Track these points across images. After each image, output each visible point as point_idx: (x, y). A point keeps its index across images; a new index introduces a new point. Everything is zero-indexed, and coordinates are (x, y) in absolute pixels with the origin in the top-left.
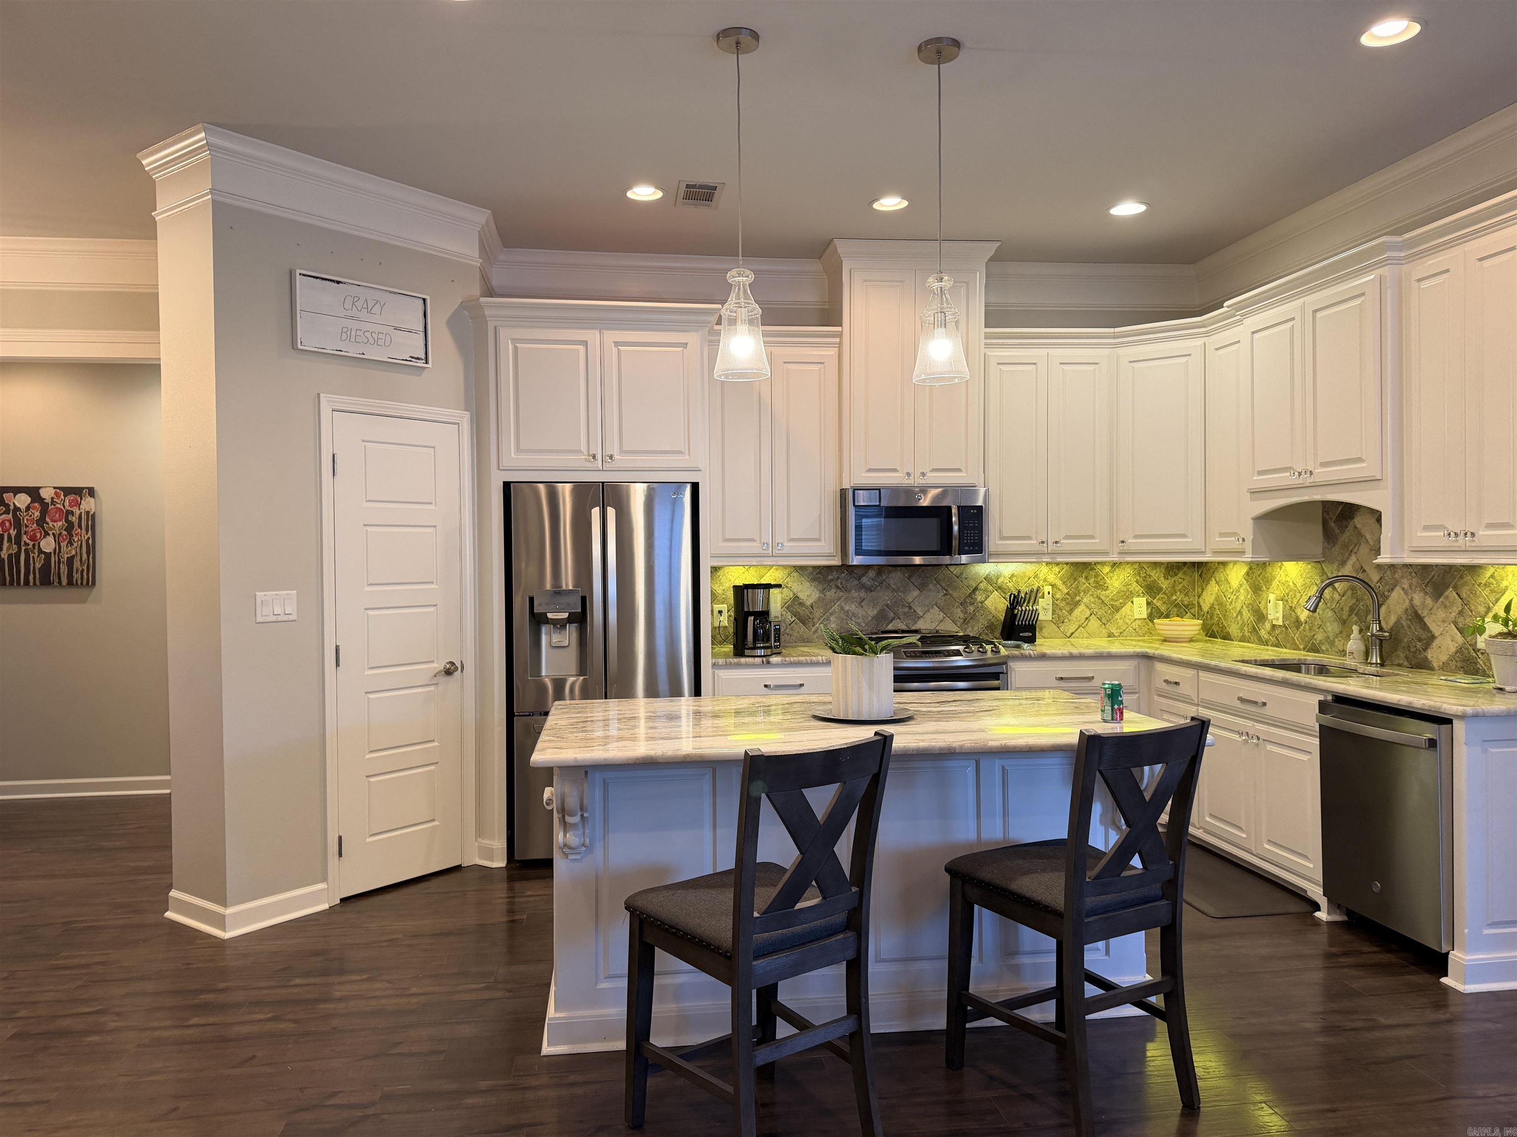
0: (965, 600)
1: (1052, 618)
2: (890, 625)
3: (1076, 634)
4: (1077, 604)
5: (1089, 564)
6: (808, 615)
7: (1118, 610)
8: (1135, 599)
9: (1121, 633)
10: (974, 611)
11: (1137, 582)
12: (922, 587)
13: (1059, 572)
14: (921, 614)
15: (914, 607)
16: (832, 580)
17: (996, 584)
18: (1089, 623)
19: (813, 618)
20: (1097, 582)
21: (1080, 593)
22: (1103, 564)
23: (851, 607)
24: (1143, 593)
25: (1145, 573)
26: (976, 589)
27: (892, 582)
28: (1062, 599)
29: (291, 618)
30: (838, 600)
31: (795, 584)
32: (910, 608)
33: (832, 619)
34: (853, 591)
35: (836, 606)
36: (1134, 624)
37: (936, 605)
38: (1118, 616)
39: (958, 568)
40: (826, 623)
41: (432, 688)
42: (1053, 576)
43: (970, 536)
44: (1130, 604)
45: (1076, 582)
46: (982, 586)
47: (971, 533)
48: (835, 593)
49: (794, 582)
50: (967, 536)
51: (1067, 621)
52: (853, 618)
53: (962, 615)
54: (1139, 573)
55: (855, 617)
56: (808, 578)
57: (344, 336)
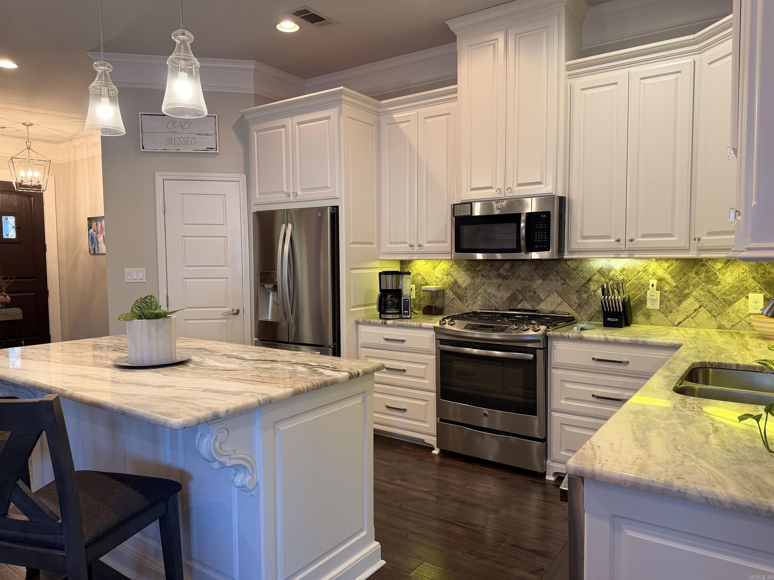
0: (580, 288)
1: (660, 308)
2: (520, 305)
3: (684, 323)
4: (686, 296)
5: (701, 260)
6: (463, 295)
7: (730, 304)
8: (750, 295)
9: (733, 326)
10: (587, 298)
11: (754, 278)
12: (545, 277)
13: (668, 267)
14: (543, 298)
15: (538, 292)
16: (479, 271)
17: (608, 276)
18: (698, 315)
19: (467, 297)
20: (708, 277)
21: (689, 287)
22: (715, 260)
23: (492, 290)
24: (760, 289)
25: (764, 270)
26: (590, 280)
27: (521, 273)
28: (670, 292)
29: (142, 281)
30: (483, 285)
31: (455, 273)
32: (535, 293)
33: (479, 298)
34: (494, 279)
35: (481, 289)
36: (748, 318)
37: (556, 291)
38: (730, 310)
39: (574, 263)
40: (475, 300)
41: (225, 321)
42: (662, 270)
43: (540, 237)
44: (744, 299)
45: (686, 277)
46: (595, 278)
47: (540, 234)
48: (481, 280)
49: (454, 271)
50: (538, 237)
51: (675, 311)
52: (493, 298)
53: (577, 301)
54: (757, 270)
55: (494, 298)
56: (464, 269)
57: (168, 142)
